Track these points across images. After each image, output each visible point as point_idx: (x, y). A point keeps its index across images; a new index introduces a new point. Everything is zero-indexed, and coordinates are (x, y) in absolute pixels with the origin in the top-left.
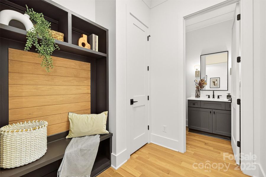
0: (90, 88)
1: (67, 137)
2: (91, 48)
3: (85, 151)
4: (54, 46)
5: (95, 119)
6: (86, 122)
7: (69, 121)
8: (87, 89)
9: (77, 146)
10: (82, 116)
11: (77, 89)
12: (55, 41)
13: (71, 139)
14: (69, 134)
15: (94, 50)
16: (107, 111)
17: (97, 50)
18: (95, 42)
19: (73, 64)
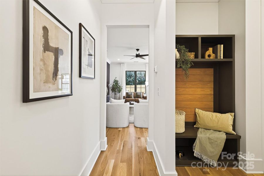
0: (213, 90)
1: (195, 126)
2: (216, 57)
3: (213, 141)
4: (191, 63)
5: (220, 117)
6: (211, 119)
7: (196, 115)
8: (210, 91)
9: (206, 135)
10: (207, 113)
11: (201, 91)
12: (190, 60)
13: (198, 128)
14: (196, 124)
15: (219, 58)
16: (234, 113)
17: (222, 58)
18: (220, 51)
19: (199, 72)
